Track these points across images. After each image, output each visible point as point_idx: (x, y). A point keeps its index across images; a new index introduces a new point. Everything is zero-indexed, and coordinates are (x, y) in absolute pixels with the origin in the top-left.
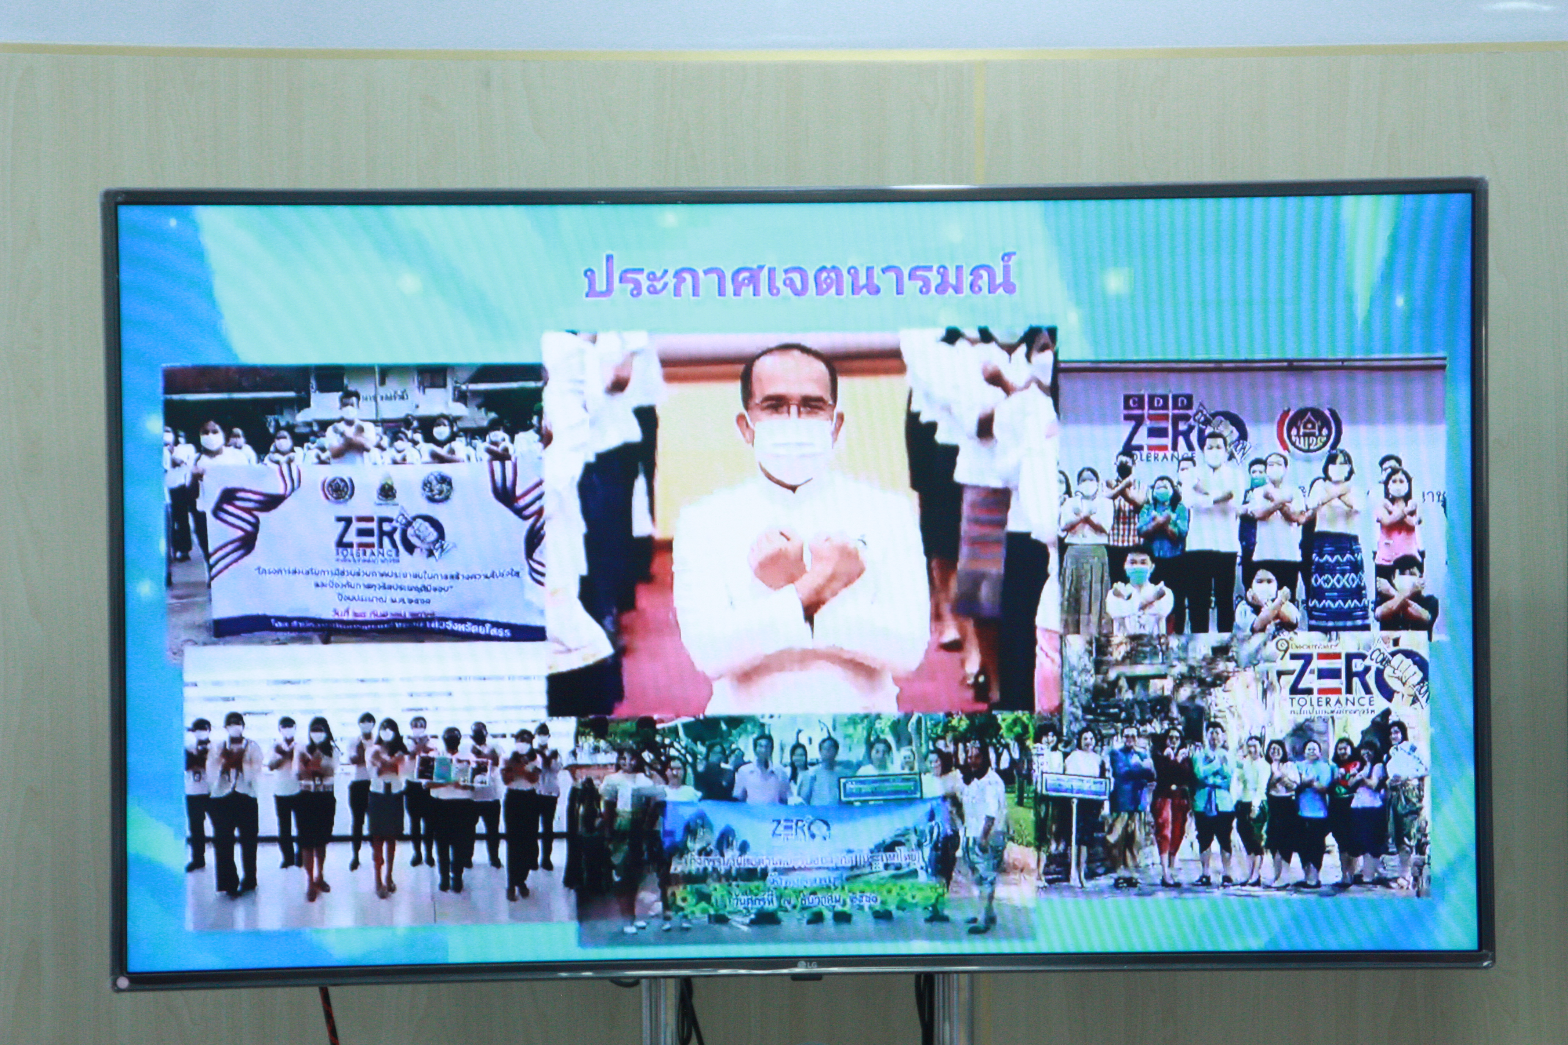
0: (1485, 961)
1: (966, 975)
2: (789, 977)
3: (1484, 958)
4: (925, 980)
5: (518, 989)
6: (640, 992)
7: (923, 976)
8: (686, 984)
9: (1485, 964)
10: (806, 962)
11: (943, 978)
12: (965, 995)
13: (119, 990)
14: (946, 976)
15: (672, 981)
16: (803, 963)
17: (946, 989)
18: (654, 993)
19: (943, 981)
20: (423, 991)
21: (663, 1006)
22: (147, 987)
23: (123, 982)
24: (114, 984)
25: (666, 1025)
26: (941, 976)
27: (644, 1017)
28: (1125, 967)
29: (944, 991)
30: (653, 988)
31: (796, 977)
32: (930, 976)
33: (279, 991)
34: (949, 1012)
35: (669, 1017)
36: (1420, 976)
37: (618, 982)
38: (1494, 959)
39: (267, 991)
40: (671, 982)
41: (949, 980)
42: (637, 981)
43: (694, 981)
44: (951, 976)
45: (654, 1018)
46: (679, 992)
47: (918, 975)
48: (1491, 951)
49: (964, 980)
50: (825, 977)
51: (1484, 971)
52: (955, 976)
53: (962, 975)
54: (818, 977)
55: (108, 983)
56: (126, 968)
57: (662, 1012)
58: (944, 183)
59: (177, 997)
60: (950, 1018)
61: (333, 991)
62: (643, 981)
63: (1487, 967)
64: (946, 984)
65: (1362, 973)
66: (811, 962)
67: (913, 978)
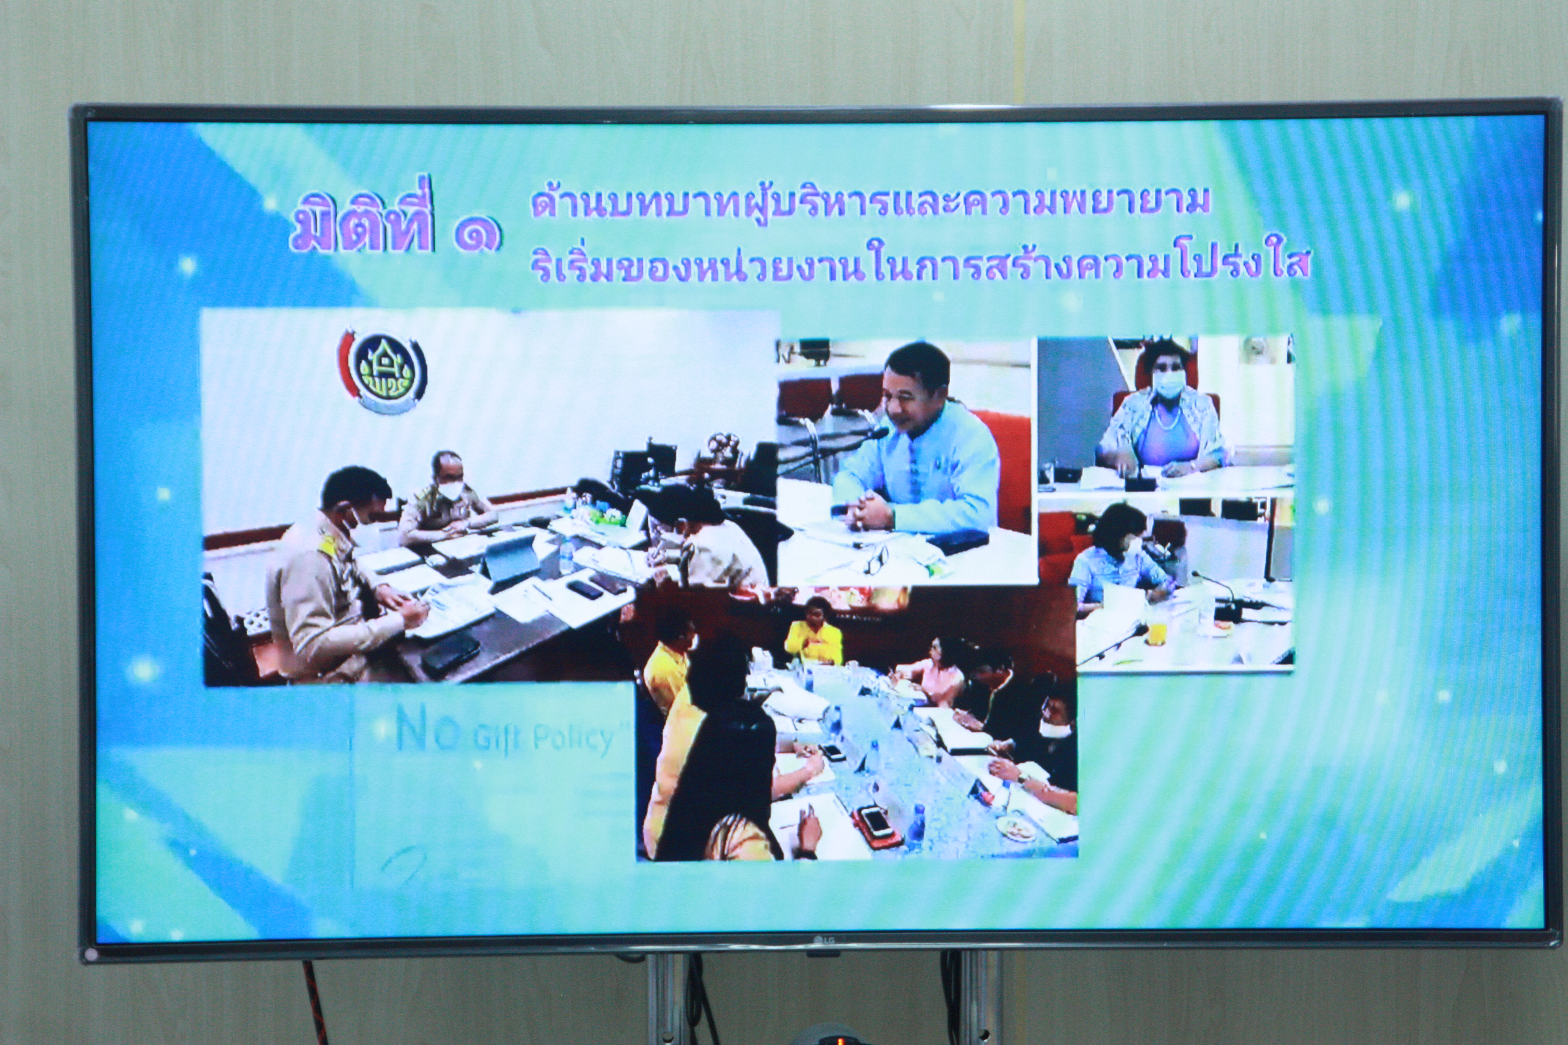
0: (1552, 940)
1: (995, 953)
2: (805, 953)
3: (1551, 937)
4: (952, 957)
5: (520, 964)
6: (647, 968)
7: (949, 953)
8: (695, 960)
9: (1552, 944)
10: (823, 937)
11: (971, 956)
12: (994, 973)
13: (88, 963)
14: (974, 953)
15: (681, 956)
16: (819, 938)
17: (974, 966)
18: (661, 969)
19: (971, 960)
20: (417, 965)
21: (670, 985)
22: (118, 959)
23: (92, 954)
24: (82, 955)
25: (674, 1003)
26: (968, 953)
27: (650, 994)
28: (1165, 945)
29: (971, 967)
30: (661, 963)
31: (812, 953)
32: (956, 953)
33: (263, 964)
34: (977, 993)
35: (677, 995)
36: (1486, 956)
37: (626, 957)
38: (1561, 939)
39: (251, 965)
40: (680, 958)
41: (977, 958)
42: (642, 957)
43: (704, 957)
44: (979, 952)
45: (660, 995)
46: (687, 967)
47: (944, 952)
48: (1558, 930)
49: (993, 957)
50: (843, 953)
51: (1550, 952)
52: (984, 952)
53: (990, 953)
54: (835, 953)
55: (76, 955)
56: (95, 939)
57: (670, 992)
58: (980, 102)
59: (154, 970)
60: (977, 998)
61: (317, 965)
62: (650, 957)
63: (1554, 947)
64: (974, 962)
65: (1424, 953)
66: (828, 938)
67: (938, 955)
